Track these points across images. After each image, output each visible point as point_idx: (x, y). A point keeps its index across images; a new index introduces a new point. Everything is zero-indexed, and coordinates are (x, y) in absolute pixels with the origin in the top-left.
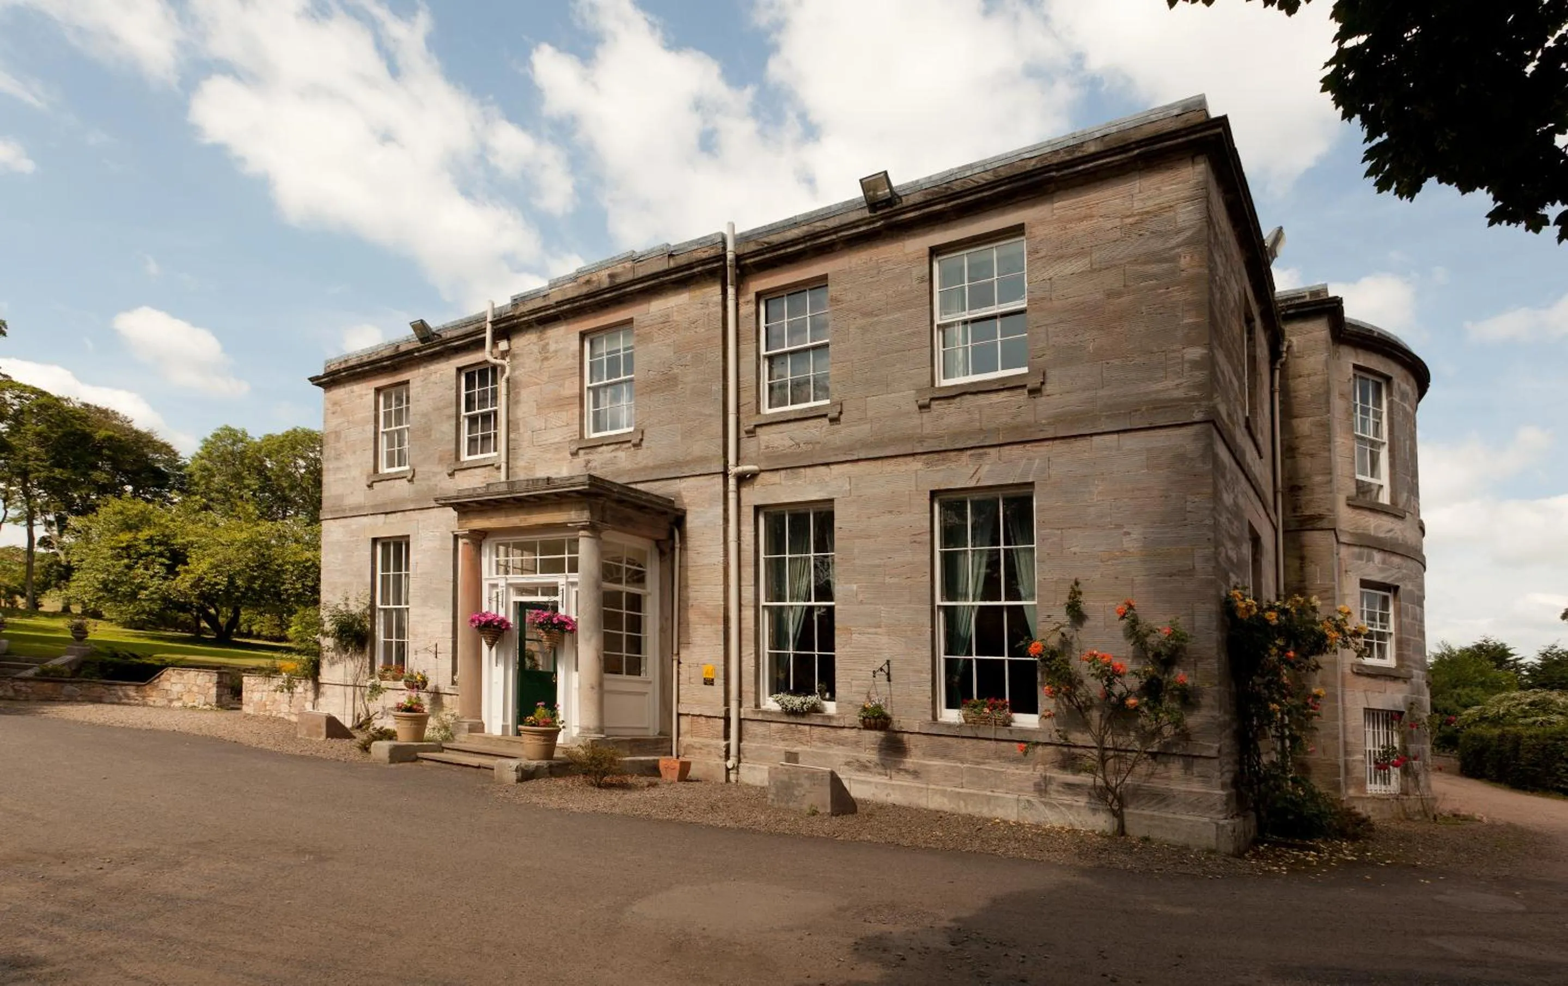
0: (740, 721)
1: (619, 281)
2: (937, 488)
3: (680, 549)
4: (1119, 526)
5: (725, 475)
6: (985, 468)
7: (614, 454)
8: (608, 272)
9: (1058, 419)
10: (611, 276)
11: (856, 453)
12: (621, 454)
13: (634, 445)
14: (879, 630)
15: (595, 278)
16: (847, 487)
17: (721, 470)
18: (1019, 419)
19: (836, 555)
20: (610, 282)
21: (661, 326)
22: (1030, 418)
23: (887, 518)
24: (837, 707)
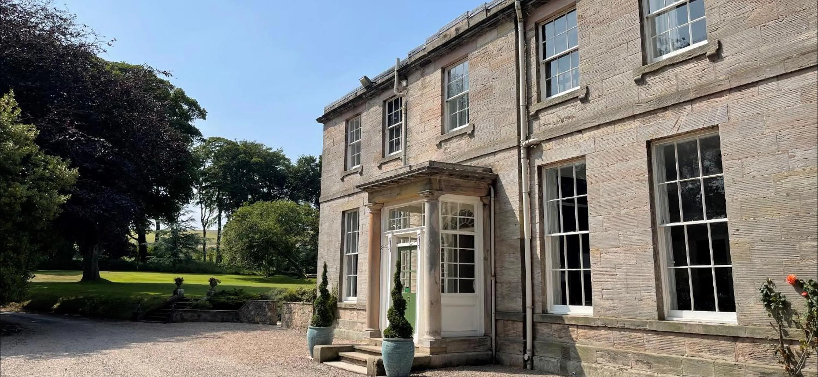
0: (534, 324)
1: (460, 32)
2: (651, 138)
3: (495, 201)
4: (786, 152)
5: (519, 147)
6: (683, 119)
7: (459, 142)
8: (454, 28)
9: (733, 75)
10: (457, 30)
11: (596, 120)
12: (463, 142)
13: (469, 135)
14: (619, 250)
15: (448, 32)
16: (593, 146)
17: (516, 144)
18: (703, 80)
19: (589, 195)
20: (456, 33)
21: (483, 55)
22: (712, 77)
23: (619, 165)
24: (594, 311)
